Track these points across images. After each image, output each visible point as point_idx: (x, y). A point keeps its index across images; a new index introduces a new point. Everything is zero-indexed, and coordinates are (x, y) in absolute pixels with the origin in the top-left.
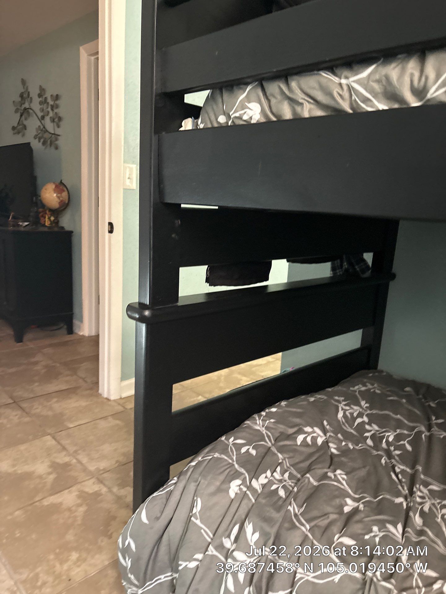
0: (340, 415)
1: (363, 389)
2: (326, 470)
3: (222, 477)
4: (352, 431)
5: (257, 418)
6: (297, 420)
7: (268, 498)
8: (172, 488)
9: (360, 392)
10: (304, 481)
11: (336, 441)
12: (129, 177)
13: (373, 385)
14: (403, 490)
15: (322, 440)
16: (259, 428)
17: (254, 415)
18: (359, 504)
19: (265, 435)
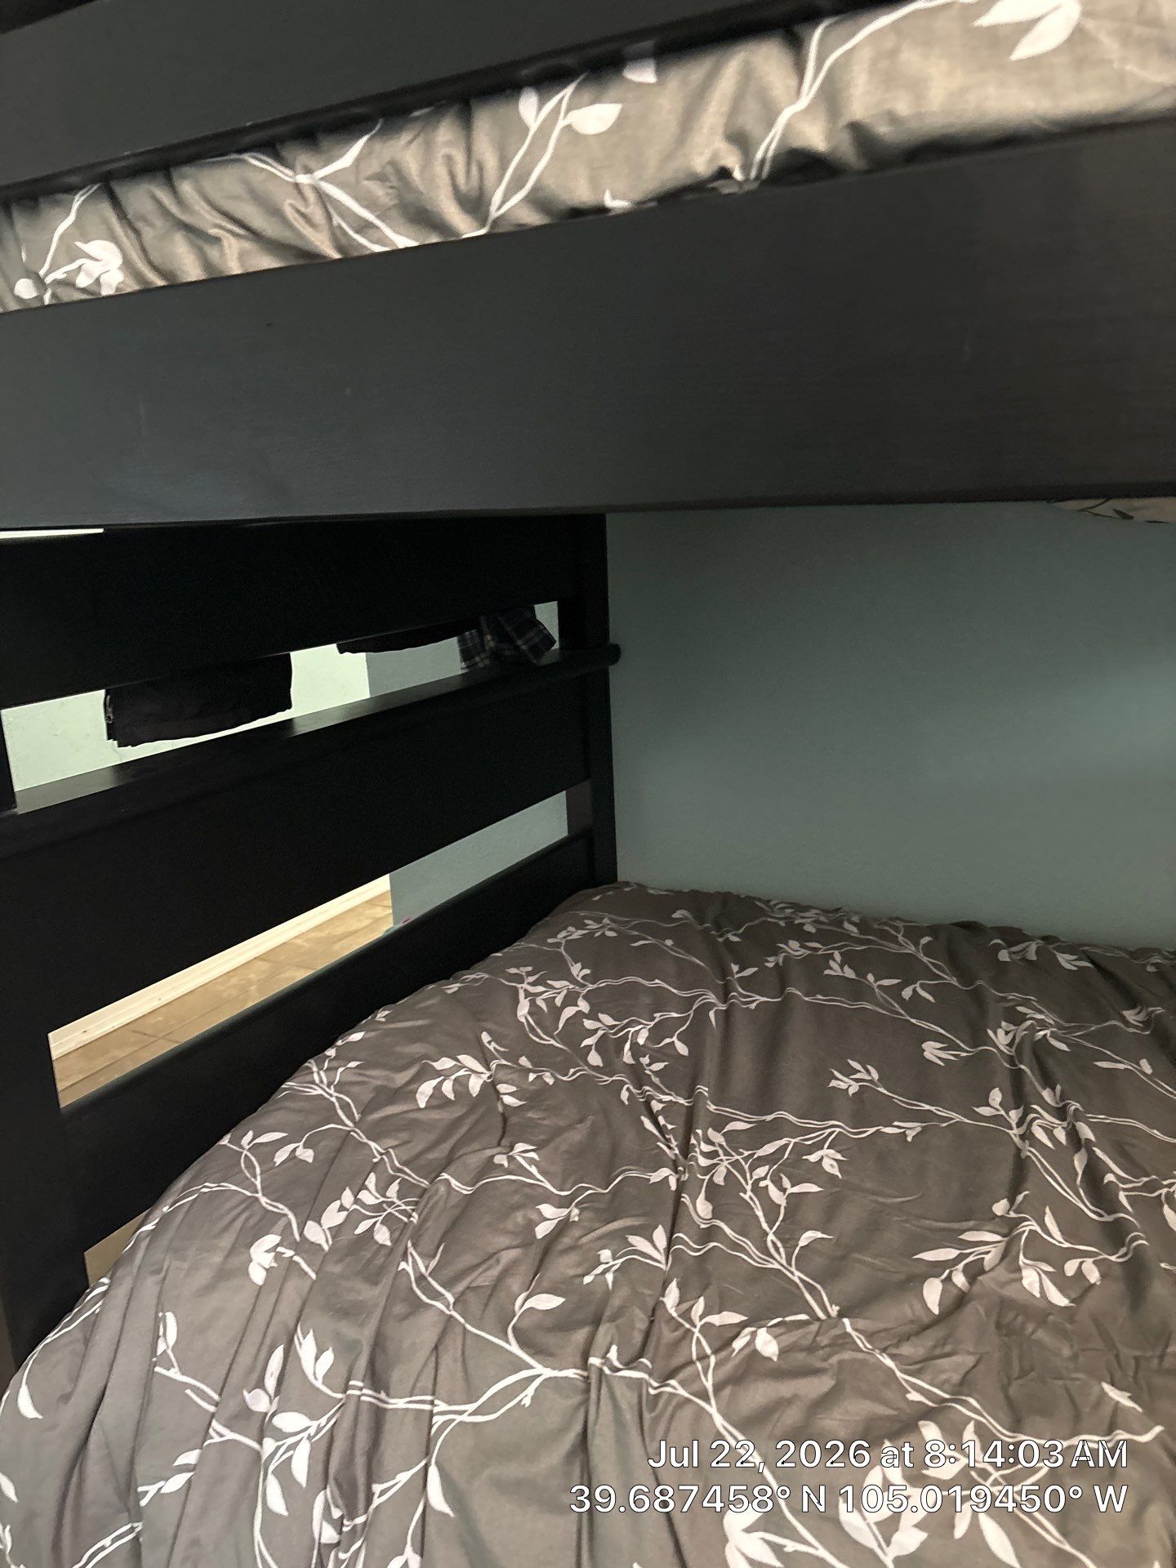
0: (523, 1009)
1: (577, 934)
2: (489, 1152)
3: (226, 1241)
4: (552, 1042)
5: (315, 1069)
6: (416, 1049)
7: (348, 1259)
8: (96, 1308)
9: (569, 944)
10: (437, 1191)
11: (515, 1076)
13: (599, 920)
14: (670, 1148)
15: (481, 1082)
16: (320, 1092)
17: (305, 1062)
18: (569, 1209)
19: (337, 1104)
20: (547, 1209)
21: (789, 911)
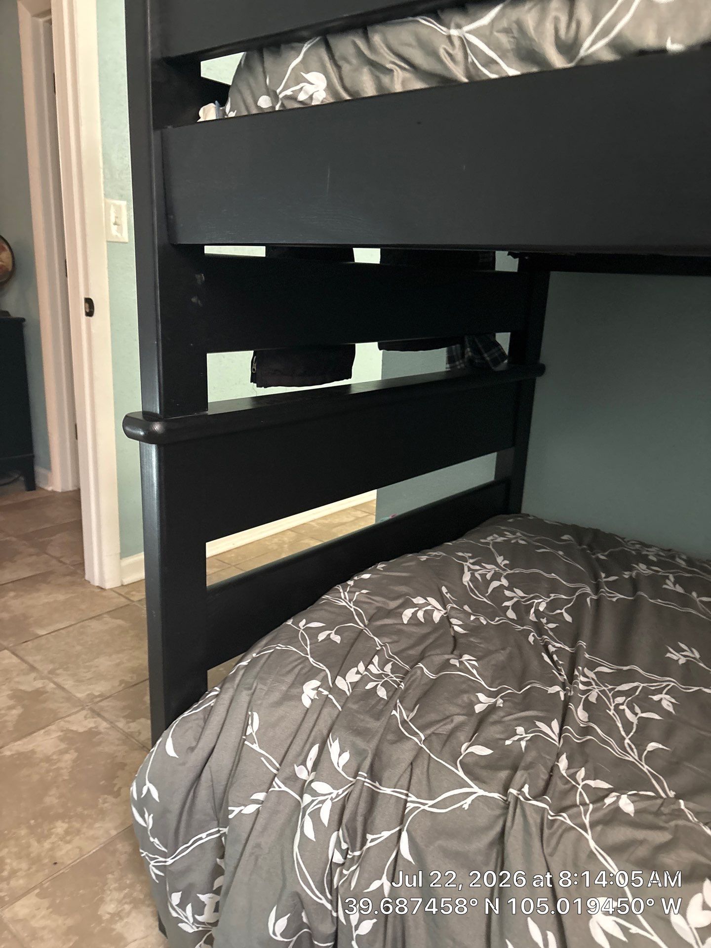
0: (467, 578)
1: (500, 539)
2: (447, 657)
3: (289, 679)
4: (485, 600)
5: (341, 590)
6: (403, 589)
7: (362, 702)
8: (212, 703)
9: (495, 544)
10: (416, 673)
11: (462, 616)
12: (116, 222)
13: (514, 533)
14: (560, 674)
15: (441, 615)
16: (344, 604)
17: (335, 585)
18: (496, 699)
19: (354, 612)
20: (481, 697)
21: (638, 546)
